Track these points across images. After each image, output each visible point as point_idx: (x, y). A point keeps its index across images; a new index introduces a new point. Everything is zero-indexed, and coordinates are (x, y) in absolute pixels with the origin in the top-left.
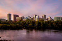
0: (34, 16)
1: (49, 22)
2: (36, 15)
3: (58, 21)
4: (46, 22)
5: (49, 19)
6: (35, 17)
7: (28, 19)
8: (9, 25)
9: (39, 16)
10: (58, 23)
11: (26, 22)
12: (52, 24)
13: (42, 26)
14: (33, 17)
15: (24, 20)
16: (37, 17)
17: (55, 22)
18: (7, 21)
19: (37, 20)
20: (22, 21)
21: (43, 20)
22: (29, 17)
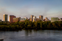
4: (45, 23)
5: (46, 20)
8: (8, 26)
13: (41, 27)
16: (34, 17)
18: (3, 22)
22: (26, 18)
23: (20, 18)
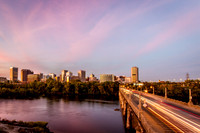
0: (63, 73)
1: (90, 84)
2: (66, 71)
3: (108, 83)
4: (84, 85)
5: (92, 79)
6: (65, 74)
7: (51, 78)
8: (13, 91)
9: (71, 74)
12: (96, 88)
13: (76, 92)
15: (44, 80)
16: (68, 74)
17: (103, 84)
19: (68, 81)
20: (38, 83)
21: (79, 81)
22: (52, 75)
23: (42, 75)
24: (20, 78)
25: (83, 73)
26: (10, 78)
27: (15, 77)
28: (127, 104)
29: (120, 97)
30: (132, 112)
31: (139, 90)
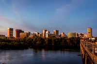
1: (62, 39)
2: (46, 31)
3: (73, 38)
4: (58, 39)
5: (63, 35)
6: (45, 33)
7: (36, 35)
8: (10, 44)
9: (49, 32)
10: (72, 40)
11: (33, 40)
12: (65, 41)
13: (53, 44)
14: (42, 33)
15: (31, 36)
16: (47, 32)
17: (70, 39)
18: (7, 37)
19: (47, 37)
20: (27, 38)
21: (54, 37)
22: (37, 33)
23: (29, 33)
24: (15, 35)
25: (57, 32)
26: (7, 35)
27: (11, 34)
28: (85, 51)
29: (81, 47)
30: (89, 56)
31: (93, 42)
